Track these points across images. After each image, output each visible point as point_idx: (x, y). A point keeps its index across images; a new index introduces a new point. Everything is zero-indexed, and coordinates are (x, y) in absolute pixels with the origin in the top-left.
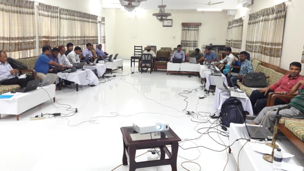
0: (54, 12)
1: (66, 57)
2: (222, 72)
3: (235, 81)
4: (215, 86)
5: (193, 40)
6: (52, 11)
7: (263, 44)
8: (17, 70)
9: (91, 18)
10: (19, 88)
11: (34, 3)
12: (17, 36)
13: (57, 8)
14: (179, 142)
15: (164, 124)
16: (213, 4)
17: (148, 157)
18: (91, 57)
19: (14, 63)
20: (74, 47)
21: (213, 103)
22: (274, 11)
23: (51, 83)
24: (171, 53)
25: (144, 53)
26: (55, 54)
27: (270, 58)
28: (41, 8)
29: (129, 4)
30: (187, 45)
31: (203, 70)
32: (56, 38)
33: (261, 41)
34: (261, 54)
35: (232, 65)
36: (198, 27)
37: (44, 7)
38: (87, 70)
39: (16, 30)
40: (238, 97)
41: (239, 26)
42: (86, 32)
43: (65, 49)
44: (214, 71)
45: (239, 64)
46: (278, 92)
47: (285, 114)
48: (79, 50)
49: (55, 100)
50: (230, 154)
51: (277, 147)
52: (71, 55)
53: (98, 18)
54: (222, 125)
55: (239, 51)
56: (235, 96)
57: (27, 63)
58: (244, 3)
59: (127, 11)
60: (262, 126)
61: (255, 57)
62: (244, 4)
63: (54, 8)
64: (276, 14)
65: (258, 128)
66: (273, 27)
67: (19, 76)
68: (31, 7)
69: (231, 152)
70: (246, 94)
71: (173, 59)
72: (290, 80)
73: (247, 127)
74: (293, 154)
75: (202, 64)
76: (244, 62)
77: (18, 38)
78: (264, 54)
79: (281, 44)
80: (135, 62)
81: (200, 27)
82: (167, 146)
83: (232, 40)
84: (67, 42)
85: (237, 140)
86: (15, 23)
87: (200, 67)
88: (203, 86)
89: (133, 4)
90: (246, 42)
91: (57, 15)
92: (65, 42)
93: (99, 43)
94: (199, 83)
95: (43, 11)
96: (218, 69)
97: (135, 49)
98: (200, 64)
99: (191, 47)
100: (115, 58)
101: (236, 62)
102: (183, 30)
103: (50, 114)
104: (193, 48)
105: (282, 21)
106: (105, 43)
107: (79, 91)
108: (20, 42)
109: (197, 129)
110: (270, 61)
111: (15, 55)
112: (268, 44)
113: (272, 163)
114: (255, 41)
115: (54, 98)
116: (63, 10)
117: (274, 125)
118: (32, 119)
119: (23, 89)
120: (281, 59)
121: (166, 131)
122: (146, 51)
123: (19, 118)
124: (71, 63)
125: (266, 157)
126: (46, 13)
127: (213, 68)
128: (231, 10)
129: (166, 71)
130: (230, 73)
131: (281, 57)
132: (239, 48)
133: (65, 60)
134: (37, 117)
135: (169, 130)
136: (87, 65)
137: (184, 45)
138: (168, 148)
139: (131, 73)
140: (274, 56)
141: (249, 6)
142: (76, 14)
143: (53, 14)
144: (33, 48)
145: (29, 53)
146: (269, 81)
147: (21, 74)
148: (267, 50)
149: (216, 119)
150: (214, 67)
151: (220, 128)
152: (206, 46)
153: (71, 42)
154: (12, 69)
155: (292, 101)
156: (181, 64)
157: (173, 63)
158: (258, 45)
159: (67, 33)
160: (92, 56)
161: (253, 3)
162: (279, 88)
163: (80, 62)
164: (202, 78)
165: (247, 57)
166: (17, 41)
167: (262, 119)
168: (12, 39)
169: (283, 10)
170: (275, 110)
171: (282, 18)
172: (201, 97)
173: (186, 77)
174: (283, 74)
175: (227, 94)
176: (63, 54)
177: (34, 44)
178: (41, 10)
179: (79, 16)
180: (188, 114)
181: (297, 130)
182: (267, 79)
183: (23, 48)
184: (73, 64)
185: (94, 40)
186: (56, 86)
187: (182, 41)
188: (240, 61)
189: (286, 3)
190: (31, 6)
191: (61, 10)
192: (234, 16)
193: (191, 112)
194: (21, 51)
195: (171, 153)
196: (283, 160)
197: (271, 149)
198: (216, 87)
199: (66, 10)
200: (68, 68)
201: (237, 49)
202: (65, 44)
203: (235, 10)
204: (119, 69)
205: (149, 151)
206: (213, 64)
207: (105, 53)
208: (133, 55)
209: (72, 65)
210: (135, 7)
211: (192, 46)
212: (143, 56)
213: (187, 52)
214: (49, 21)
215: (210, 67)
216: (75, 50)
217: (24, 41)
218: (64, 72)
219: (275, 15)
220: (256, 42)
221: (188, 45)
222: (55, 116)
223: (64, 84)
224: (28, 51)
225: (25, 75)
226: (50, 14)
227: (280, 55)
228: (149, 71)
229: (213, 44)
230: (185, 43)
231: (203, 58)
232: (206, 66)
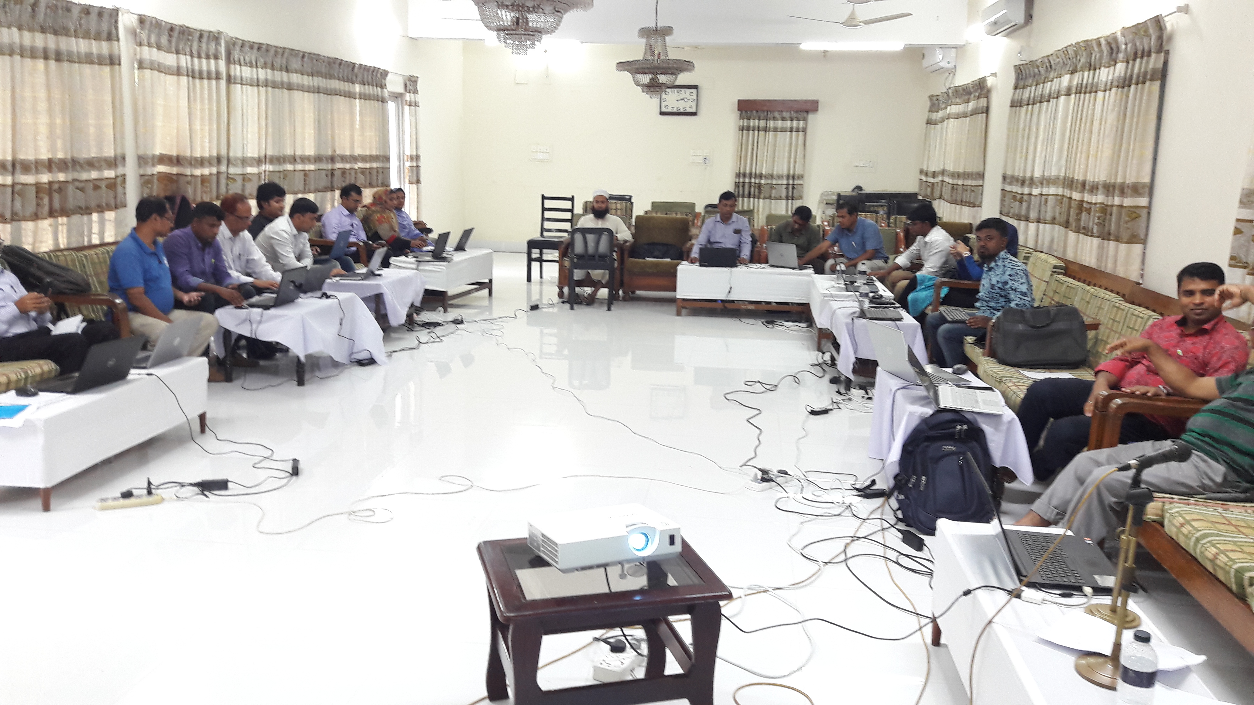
0: (203, 55)
1: (253, 242)
2: (905, 306)
3: (956, 340)
4: (875, 364)
5: (785, 173)
6: (195, 52)
7: (1071, 189)
8: (46, 299)
9: (359, 79)
10: (53, 374)
11: (117, 15)
12: (44, 155)
13: (215, 37)
14: (722, 603)
15: (660, 527)
16: (866, 23)
17: (595, 668)
18: (361, 244)
19: (33, 270)
20: (289, 200)
21: (866, 432)
22: (1118, 51)
23: (190, 354)
24: (693, 224)
25: (579, 226)
26: (206, 227)
27: (1101, 248)
28: (149, 37)
29: (518, 23)
30: (760, 192)
31: (825, 296)
32: (210, 164)
33: (1062, 174)
34: (1062, 229)
35: (944, 275)
36: (805, 119)
37: (159, 36)
38: (342, 296)
39: (43, 130)
40: (970, 409)
41: (974, 112)
42: (336, 137)
43: (249, 210)
44: (871, 302)
45: (973, 270)
46: (1134, 389)
47: (1168, 480)
48: (309, 215)
49: (208, 422)
50: (936, 648)
51: (1133, 621)
52: (277, 233)
53: (390, 77)
54: (902, 526)
55: (974, 217)
56: (959, 407)
57: (90, 270)
58: (993, 19)
59: (509, 50)
60: (1069, 533)
61: (1040, 242)
62: (995, 23)
63: (205, 40)
64: (1125, 64)
65: (1056, 542)
66: (1111, 118)
67: (55, 321)
68: (104, 35)
69: (943, 640)
70: (1004, 394)
71: (701, 249)
72: (1183, 335)
73: (1009, 535)
74: (1199, 652)
75: (820, 271)
76: (993, 264)
77: (50, 165)
78: (1077, 231)
79: (1147, 190)
80: (544, 264)
81: (811, 117)
82: (671, 618)
83: (943, 172)
84: (259, 178)
85: (967, 593)
86: (35, 98)
87: (813, 282)
88: (825, 362)
89: (534, 20)
90: (1000, 179)
91: (217, 65)
92: (250, 180)
93: (394, 185)
94: (809, 349)
95: (155, 50)
96: (886, 293)
97: (544, 209)
98: (811, 271)
99: (776, 199)
100: (460, 247)
101: (962, 262)
102: (742, 129)
103: (182, 485)
104: (784, 202)
105: (1150, 93)
106: (418, 182)
107: (306, 388)
108: (60, 182)
109: (799, 543)
110: (1100, 258)
111: (35, 233)
112: (1094, 189)
113: (1114, 689)
114: (1037, 174)
115: (202, 417)
116: (242, 46)
117: (1123, 532)
118: (104, 504)
119: (70, 378)
120: (1148, 252)
121: (668, 559)
122: (592, 216)
123: (53, 503)
124: (275, 269)
125: (1089, 666)
126: (170, 59)
127: (865, 289)
128: (942, 47)
129: (673, 301)
130: (936, 309)
131: (1144, 242)
132: (975, 204)
133: (249, 253)
134: (127, 495)
135: (681, 555)
136: (341, 276)
137: (746, 192)
138: (677, 626)
139: (526, 307)
140: (1118, 239)
141: (1013, 30)
142: (295, 64)
143: (200, 64)
144: (113, 205)
145: (95, 228)
146: (1097, 341)
147: (60, 314)
148: (1089, 211)
149: (879, 501)
150: (870, 283)
151: (894, 538)
152: (839, 195)
153: (277, 181)
154: (22, 291)
155: (1193, 428)
156: (734, 269)
157: (701, 265)
158: (1052, 190)
159: (259, 144)
160: (363, 236)
161: (1029, 17)
162: (1140, 369)
163: (316, 262)
164: (820, 329)
165: (1006, 239)
166: (45, 178)
167: (1068, 502)
168: (27, 167)
169: (1153, 49)
170: (1127, 468)
171: (1152, 79)
172: (817, 408)
173: (756, 326)
174: (1154, 311)
175: (926, 398)
176: (242, 230)
177: (120, 189)
178: (150, 45)
179: (310, 70)
180: (764, 480)
181: (1214, 550)
182: (1091, 334)
183: (71, 203)
184: (284, 273)
185: (374, 172)
186: (210, 364)
187: (738, 175)
188: (976, 257)
189: (1166, 19)
190: (105, 27)
191: (234, 44)
192: (952, 72)
193: (775, 472)
194: (62, 220)
195: (691, 649)
196: (1158, 677)
197: (1111, 629)
198: (879, 369)
199: (256, 46)
200: (260, 290)
201: (966, 209)
202: (252, 189)
203: (956, 47)
204: (477, 290)
205: (597, 639)
206: (864, 273)
207: (416, 224)
208: (536, 235)
209: (278, 276)
210: (540, 32)
211: (780, 198)
212: (578, 237)
213: (760, 221)
214: (184, 93)
215: (852, 283)
216: (291, 215)
217: (76, 175)
218: (245, 303)
219: (1120, 67)
220: (1045, 181)
221: (765, 191)
222: (202, 491)
223: (245, 355)
224: (95, 216)
225: (79, 318)
226: (184, 61)
227: (1142, 236)
228: (601, 302)
229: (869, 188)
230: (750, 183)
231: (823, 246)
232: (838, 279)
